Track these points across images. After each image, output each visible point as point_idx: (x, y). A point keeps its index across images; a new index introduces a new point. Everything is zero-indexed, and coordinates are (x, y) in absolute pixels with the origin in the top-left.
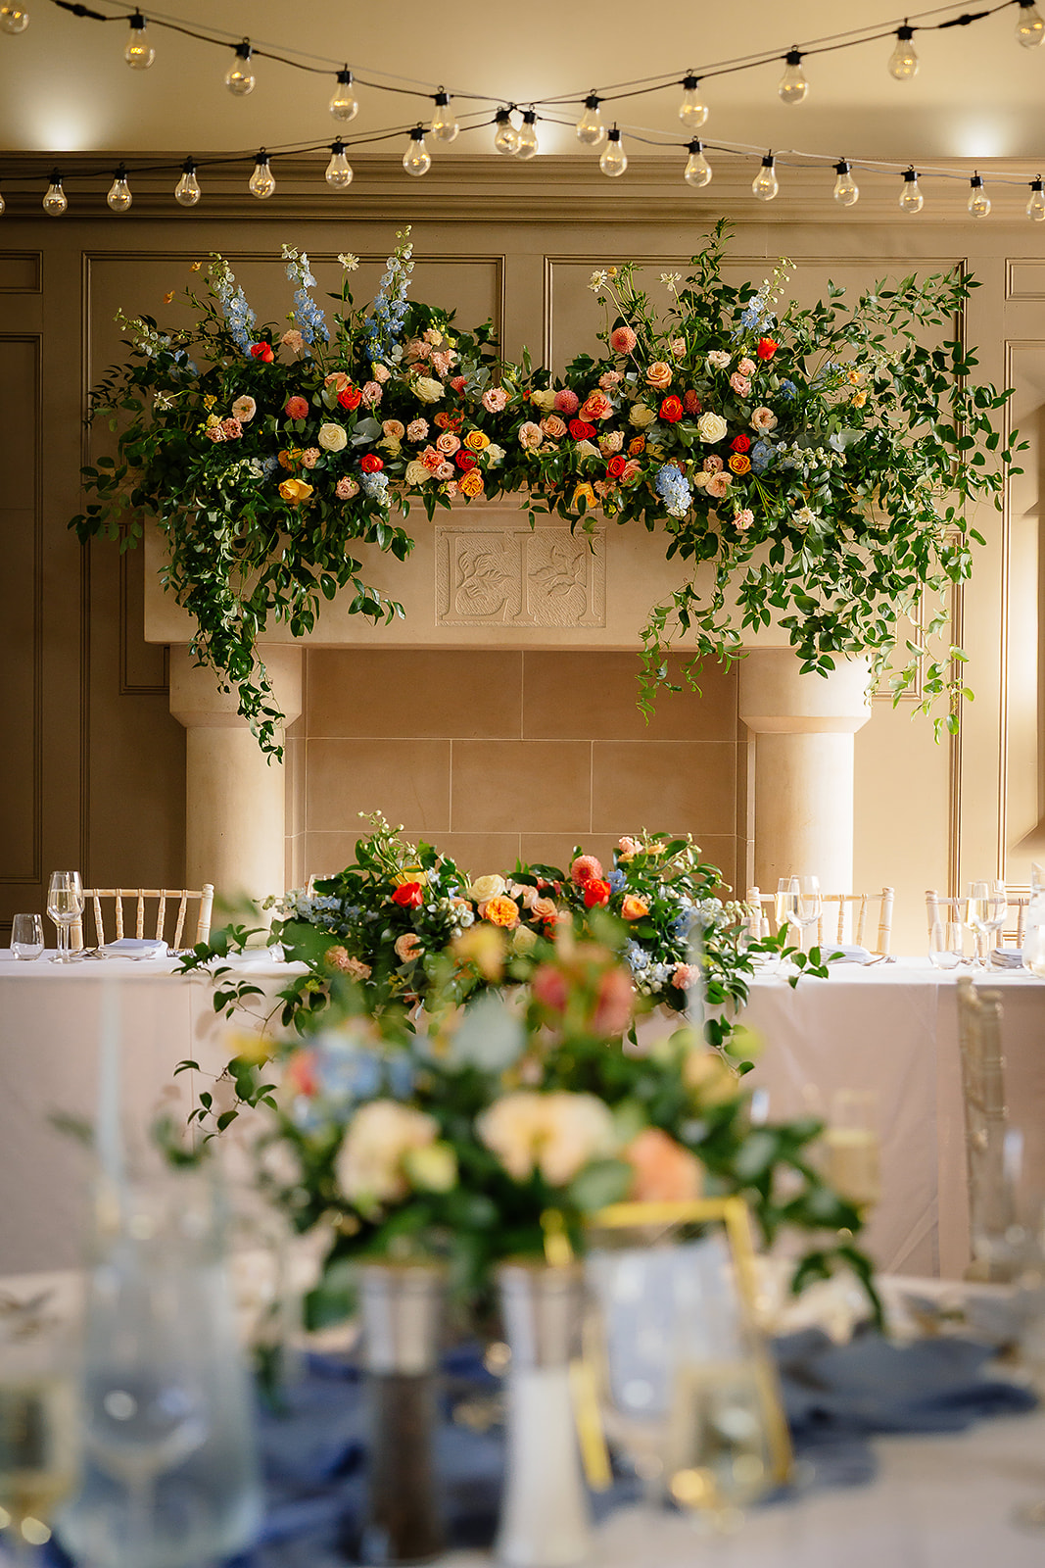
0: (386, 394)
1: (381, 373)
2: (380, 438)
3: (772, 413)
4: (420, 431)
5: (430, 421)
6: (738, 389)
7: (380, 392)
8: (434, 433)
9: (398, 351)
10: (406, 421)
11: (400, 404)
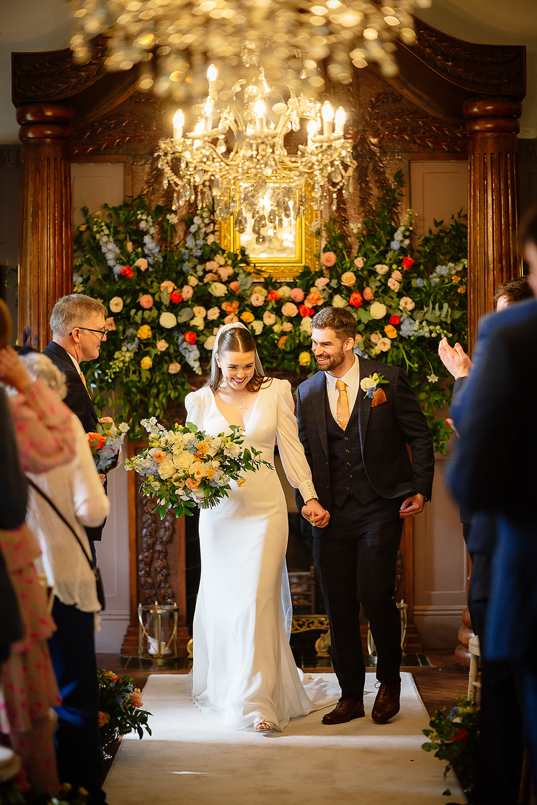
0: (195, 293)
1: (193, 281)
2: (192, 318)
3: (411, 301)
4: (215, 314)
5: (220, 308)
6: (392, 288)
7: (191, 291)
8: (223, 315)
9: (200, 268)
10: (208, 308)
11: (204, 299)
